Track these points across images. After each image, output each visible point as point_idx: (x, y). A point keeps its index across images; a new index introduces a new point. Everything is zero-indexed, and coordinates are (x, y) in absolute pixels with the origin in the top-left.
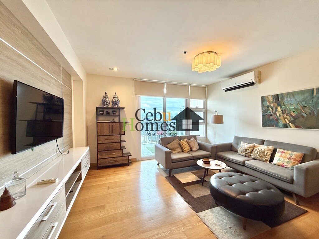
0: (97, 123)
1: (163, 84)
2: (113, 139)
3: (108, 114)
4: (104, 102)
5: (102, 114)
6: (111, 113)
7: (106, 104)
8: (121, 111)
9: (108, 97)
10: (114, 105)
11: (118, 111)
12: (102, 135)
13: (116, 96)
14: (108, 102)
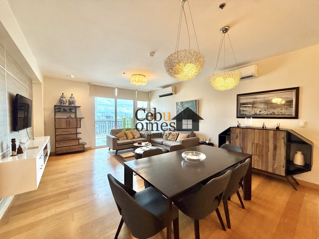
0: (55, 118)
1: (114, 88)
2: (70, 131)
3: (65, 111)
4: (61, 101)
5: (59, 111)
6: (68, 111)
7: (64, 103)
8: (78, 109)
9: (65, 97)
10: (71, 104)
11: (74, 109)
12: (60, 128)
13: (73, 97)
14: (65, 101)
